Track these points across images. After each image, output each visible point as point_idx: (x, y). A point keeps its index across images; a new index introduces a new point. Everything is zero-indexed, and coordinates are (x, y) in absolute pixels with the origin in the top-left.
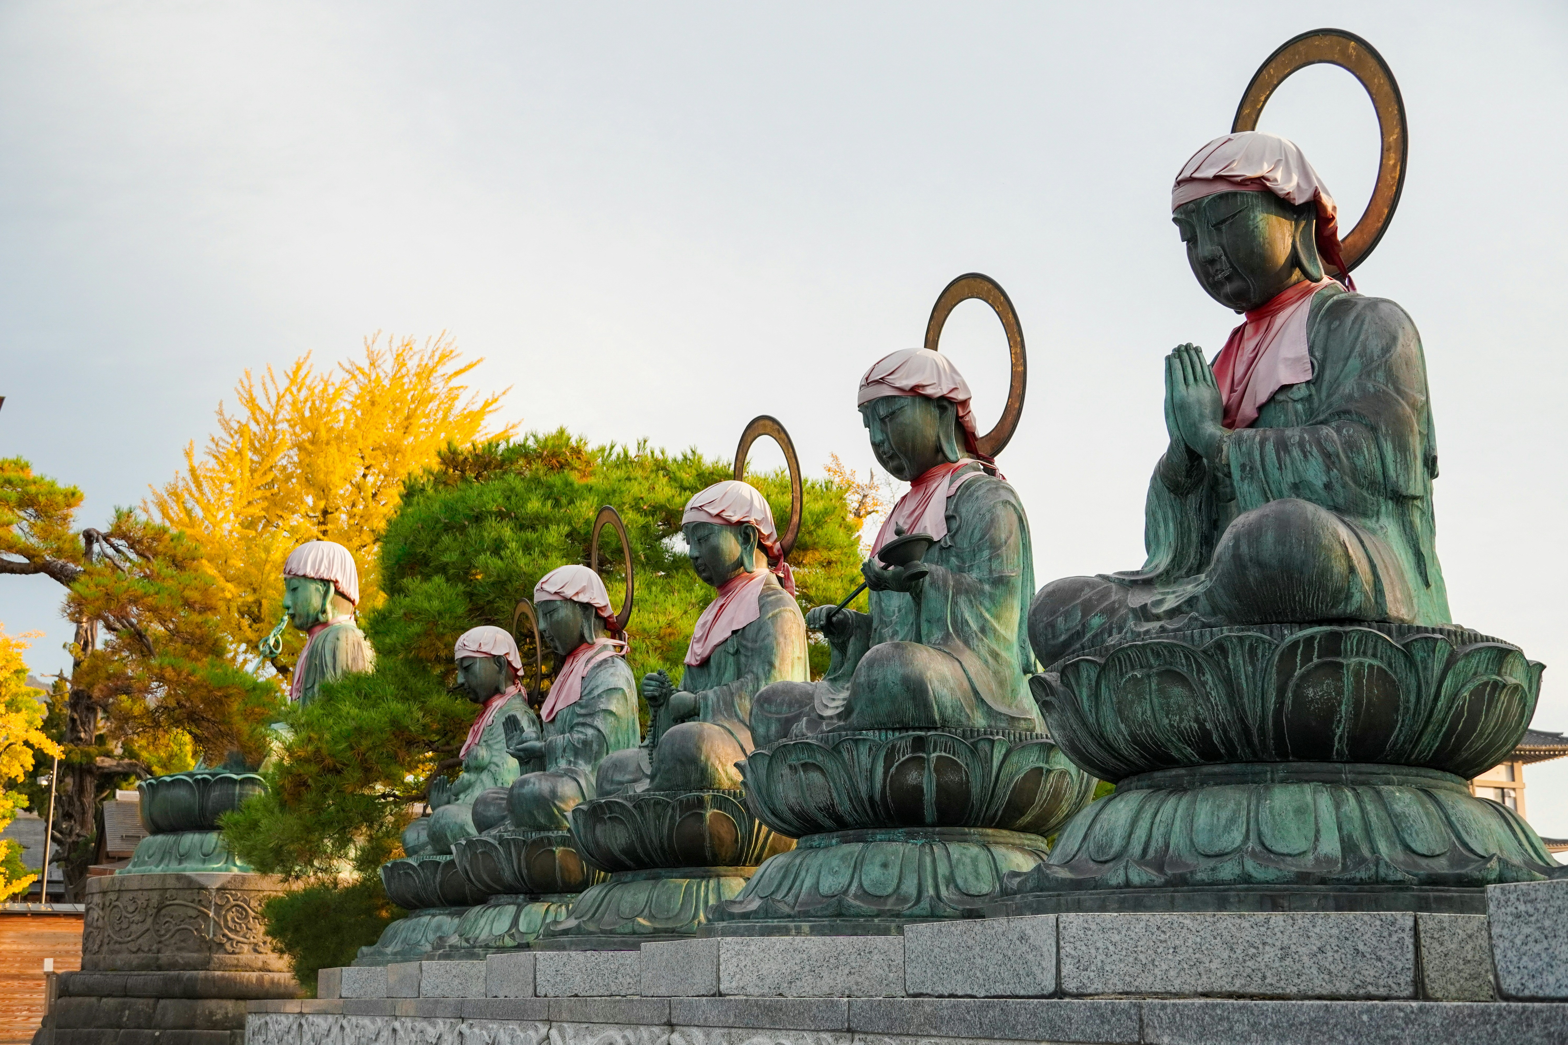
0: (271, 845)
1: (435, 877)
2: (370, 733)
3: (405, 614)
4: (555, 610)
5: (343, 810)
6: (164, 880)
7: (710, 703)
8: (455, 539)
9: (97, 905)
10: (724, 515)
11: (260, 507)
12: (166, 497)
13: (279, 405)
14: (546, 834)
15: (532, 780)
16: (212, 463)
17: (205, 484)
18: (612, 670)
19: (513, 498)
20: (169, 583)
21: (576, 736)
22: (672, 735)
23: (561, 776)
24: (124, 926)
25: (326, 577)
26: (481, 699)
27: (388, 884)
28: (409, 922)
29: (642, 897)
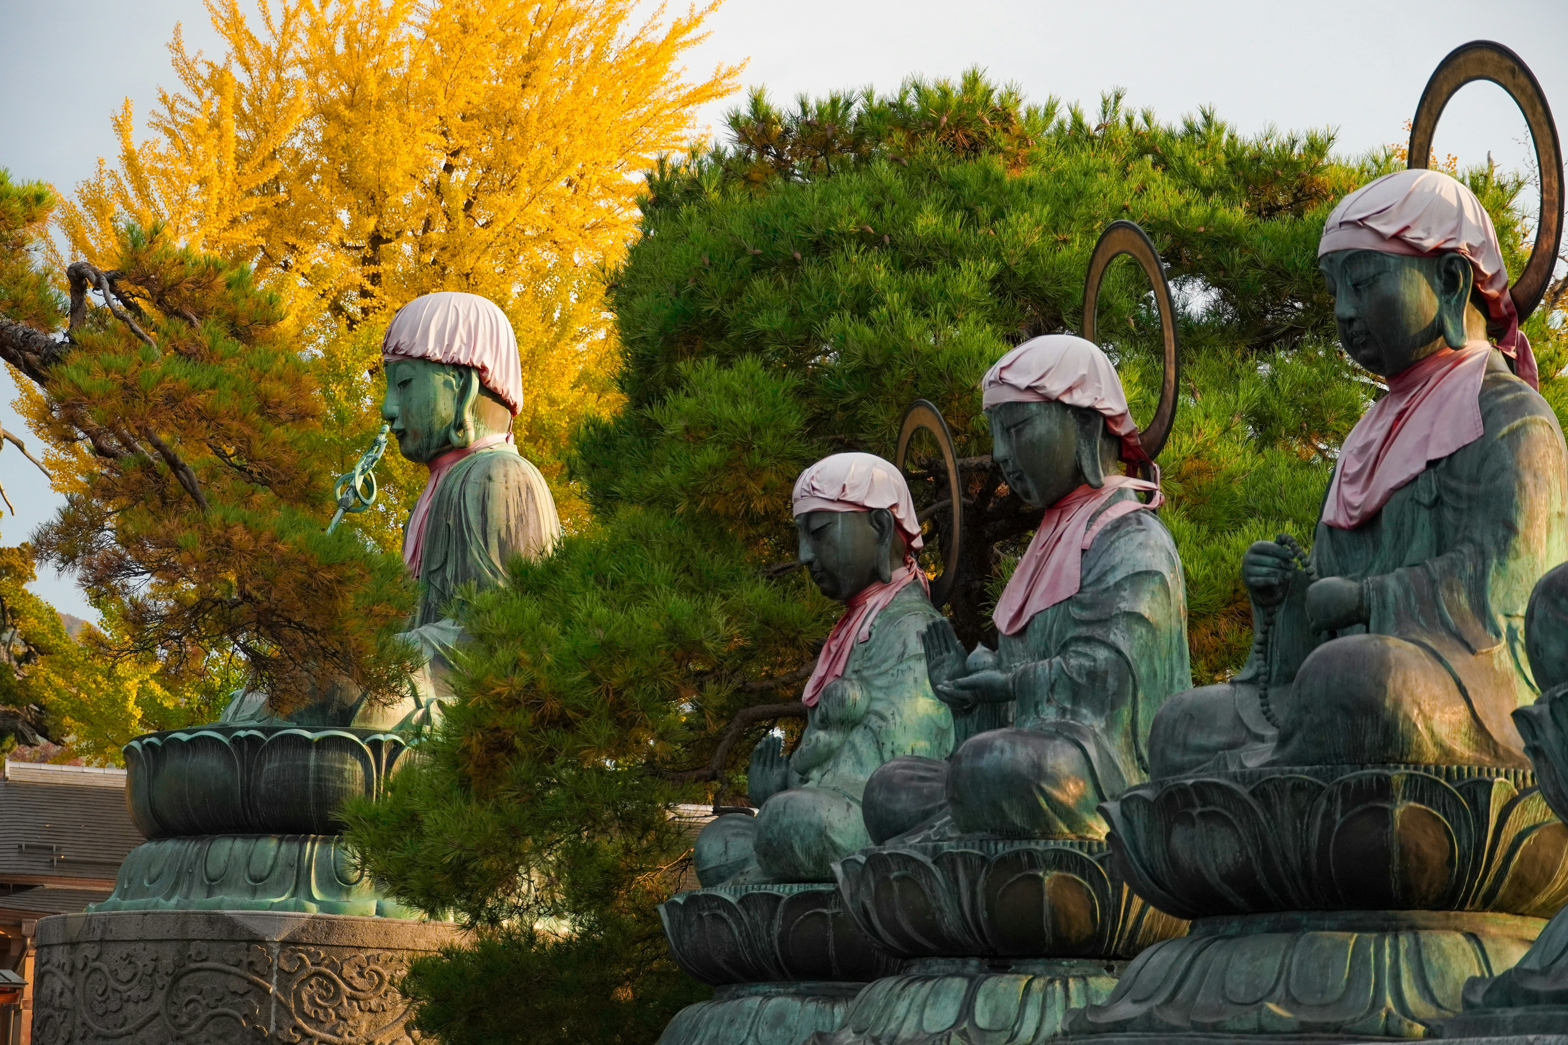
0: (448, 860)
1: (770, 925)
2: (628, 652)
3: (687, 429)
4: (1027, 421)
5: (580, 798)
6: (184, 923)
7: (1390, 598)
8: (778, 287)
9: (62, 967)
10: (1409, 235)
11: (254, 227)
12: (79, 207)
13: (287, 33)
14: (1025, 845)
15: (998, 743)
16: (164, 144)
17: (153, 185)
18: (1140, 537)
19: (887, 207)
20: (232, 366)
21: (1073, 662)
22: (1325, 658)
23: (1052, 737)
24: (113, 1007)
25: (463, 359)
26: (845, 593)
27: (678, 936)
28: (720, 1008)
29: (1270, 965)
